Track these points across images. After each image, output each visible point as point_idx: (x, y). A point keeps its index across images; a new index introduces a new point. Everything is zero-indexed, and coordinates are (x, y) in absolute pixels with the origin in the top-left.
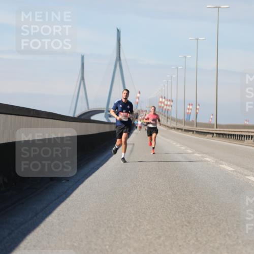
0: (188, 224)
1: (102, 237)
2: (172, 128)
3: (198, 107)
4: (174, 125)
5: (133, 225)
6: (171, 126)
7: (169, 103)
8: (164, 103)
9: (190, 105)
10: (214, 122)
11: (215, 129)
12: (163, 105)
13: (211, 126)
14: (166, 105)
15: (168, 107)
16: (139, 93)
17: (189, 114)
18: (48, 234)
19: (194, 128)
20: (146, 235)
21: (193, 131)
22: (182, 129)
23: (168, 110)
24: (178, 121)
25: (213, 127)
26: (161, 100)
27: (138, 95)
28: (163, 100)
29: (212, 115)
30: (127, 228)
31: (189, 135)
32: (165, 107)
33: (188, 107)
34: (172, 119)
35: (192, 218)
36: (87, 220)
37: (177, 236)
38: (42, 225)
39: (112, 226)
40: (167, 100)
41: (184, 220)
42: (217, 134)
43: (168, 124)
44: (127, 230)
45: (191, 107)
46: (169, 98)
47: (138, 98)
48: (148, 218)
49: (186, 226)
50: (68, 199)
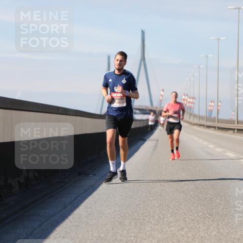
0: (209, 217)
1: (127, 229)
2: (194, 124)
3: (219, 104)
4: (196, 121)
5: (157, 217)
6: (194, 123)
7: (191, 100)
8: (187, 100)
9: (211, 102)
10: (235, 118)
11: (236, 125)
12: (185, 102)
13: (232, 122)
14: (189, 102)
15: (190, 105)
16: (163, 91)
17: (211, 111)
18: (76, 226)
19: (216, 124)
20: (169, 227)
21: (215, 127)
22: (204, 126)
23: (191, 107)
24: (200, 118)
25: (234, 123)
26: (183, 97)
27: (162, 93)
28: (186, 97)
29: (234, 111)
30: (151, 220)
31: (211, 131)
32: (188, 104)
33: (210, 104)
34: (195, 116)
35: (214, 210)
36: (113, 213)
37: (199, 227)
38: (70, 218)
39: (137, 218)
40: (190, 98)
41: (205, 212)
42: (238, 130)
43: (191, 120)
44: (151, 222)
45: (213, 104)
46: (192, 95)
47: (162, 96)
48: (171, 211)
49: (208, 218)
50: (95, 192)
